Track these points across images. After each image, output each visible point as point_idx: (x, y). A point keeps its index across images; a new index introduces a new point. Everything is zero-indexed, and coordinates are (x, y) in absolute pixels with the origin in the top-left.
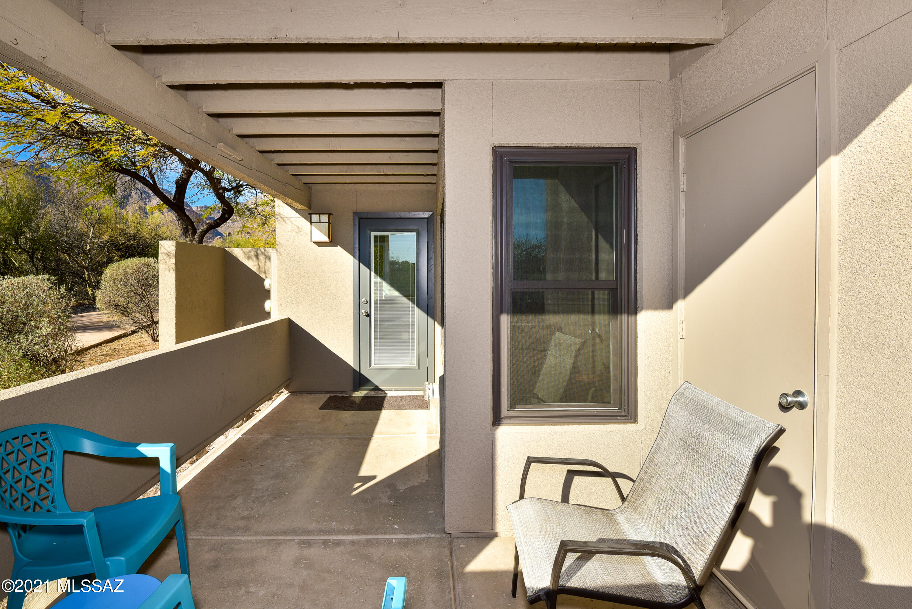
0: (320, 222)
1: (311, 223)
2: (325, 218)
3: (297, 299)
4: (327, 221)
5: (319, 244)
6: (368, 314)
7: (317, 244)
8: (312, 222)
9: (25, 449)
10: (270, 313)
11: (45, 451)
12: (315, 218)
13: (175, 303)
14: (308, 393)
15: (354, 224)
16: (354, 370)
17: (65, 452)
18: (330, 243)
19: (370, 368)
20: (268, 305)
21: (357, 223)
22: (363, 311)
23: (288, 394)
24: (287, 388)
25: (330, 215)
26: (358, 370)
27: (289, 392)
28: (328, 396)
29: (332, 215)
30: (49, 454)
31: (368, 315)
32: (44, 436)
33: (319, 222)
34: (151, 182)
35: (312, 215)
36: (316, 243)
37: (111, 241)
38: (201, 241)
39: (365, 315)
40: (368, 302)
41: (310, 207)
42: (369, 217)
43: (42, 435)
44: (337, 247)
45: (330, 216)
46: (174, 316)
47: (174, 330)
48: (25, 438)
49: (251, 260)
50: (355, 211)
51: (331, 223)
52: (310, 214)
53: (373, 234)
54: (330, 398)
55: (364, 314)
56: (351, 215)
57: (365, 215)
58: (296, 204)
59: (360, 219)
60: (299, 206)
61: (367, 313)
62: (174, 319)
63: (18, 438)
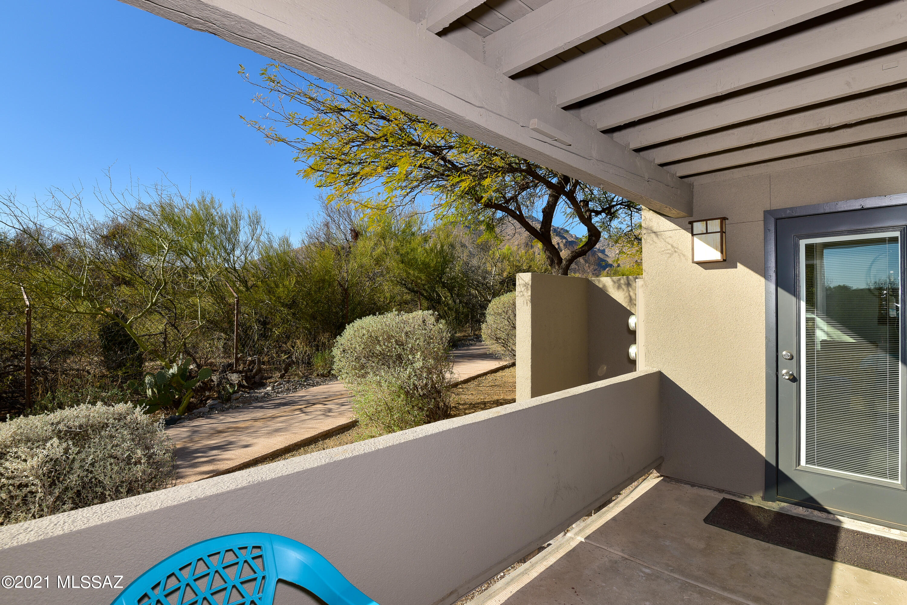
0: (707, 233)
1: (693, 235)
2: (715, 226)
3: (671, 346)
4: (719, 230)
5: (706, 265)
6: (794, 376)
7: (703, 265)
8: (694, 233)
9: (225, 570)
10: (636, 361)
11: (254, 576)
12: (699, 227)
13: (531, 343)
14: (689, 484)
15: (766, 229)
16: (767, 463)
17: (280, 581)
18: (725, 263)
19: (798, 468)
20: (633, 351)
21: (772, 228)
22: (784, 371)
23: (658, 477)
24: (658, 469)
25: (723, 219)
26: (774, 464)
27: (661, 476)
28: (720, 496)
29: (728, 219)
30: (259, 579)
31: (795, 379)
32: (257, 552)
33: (705, 232)
34: (518, 213)
35: (695, 224)
36: (700, 264)
37: (510, 277)
38: (565, 273)
39: (789, 379)
40: (795, 358)
41: (691, 214)
42: (794, 214)
43: (254, 550)
44: (736, 267)
45: (724, 221)
46: (530, 357)
47: (530, 374)
48: (228, 553)
49: (621, 291)
50: (769, 209)
51: (725, 233)
52: (691, 223)
53: (803, 243)
54: (724, 500)
55: (787, 377)
56: (761, 216)
57: (788, 211)
58: (668, 209)
59: (777, 220)
60: (674, 212)
61: (792, 375)
62: (530, 361)
63: (219, 553)
